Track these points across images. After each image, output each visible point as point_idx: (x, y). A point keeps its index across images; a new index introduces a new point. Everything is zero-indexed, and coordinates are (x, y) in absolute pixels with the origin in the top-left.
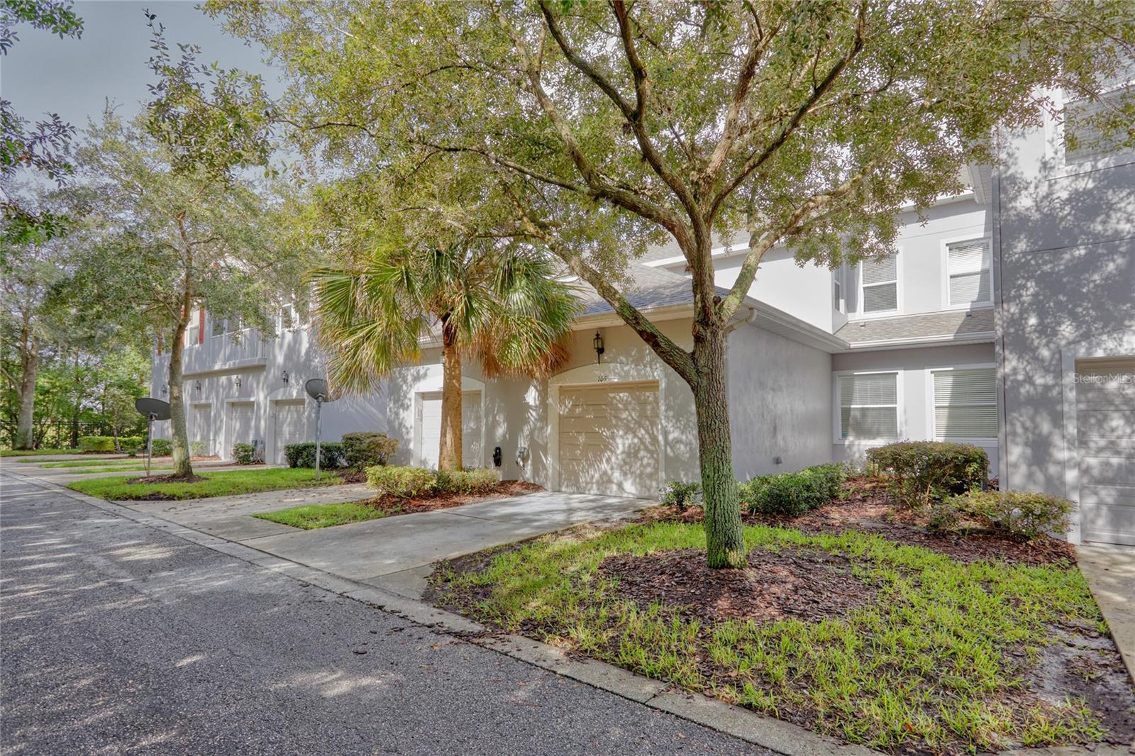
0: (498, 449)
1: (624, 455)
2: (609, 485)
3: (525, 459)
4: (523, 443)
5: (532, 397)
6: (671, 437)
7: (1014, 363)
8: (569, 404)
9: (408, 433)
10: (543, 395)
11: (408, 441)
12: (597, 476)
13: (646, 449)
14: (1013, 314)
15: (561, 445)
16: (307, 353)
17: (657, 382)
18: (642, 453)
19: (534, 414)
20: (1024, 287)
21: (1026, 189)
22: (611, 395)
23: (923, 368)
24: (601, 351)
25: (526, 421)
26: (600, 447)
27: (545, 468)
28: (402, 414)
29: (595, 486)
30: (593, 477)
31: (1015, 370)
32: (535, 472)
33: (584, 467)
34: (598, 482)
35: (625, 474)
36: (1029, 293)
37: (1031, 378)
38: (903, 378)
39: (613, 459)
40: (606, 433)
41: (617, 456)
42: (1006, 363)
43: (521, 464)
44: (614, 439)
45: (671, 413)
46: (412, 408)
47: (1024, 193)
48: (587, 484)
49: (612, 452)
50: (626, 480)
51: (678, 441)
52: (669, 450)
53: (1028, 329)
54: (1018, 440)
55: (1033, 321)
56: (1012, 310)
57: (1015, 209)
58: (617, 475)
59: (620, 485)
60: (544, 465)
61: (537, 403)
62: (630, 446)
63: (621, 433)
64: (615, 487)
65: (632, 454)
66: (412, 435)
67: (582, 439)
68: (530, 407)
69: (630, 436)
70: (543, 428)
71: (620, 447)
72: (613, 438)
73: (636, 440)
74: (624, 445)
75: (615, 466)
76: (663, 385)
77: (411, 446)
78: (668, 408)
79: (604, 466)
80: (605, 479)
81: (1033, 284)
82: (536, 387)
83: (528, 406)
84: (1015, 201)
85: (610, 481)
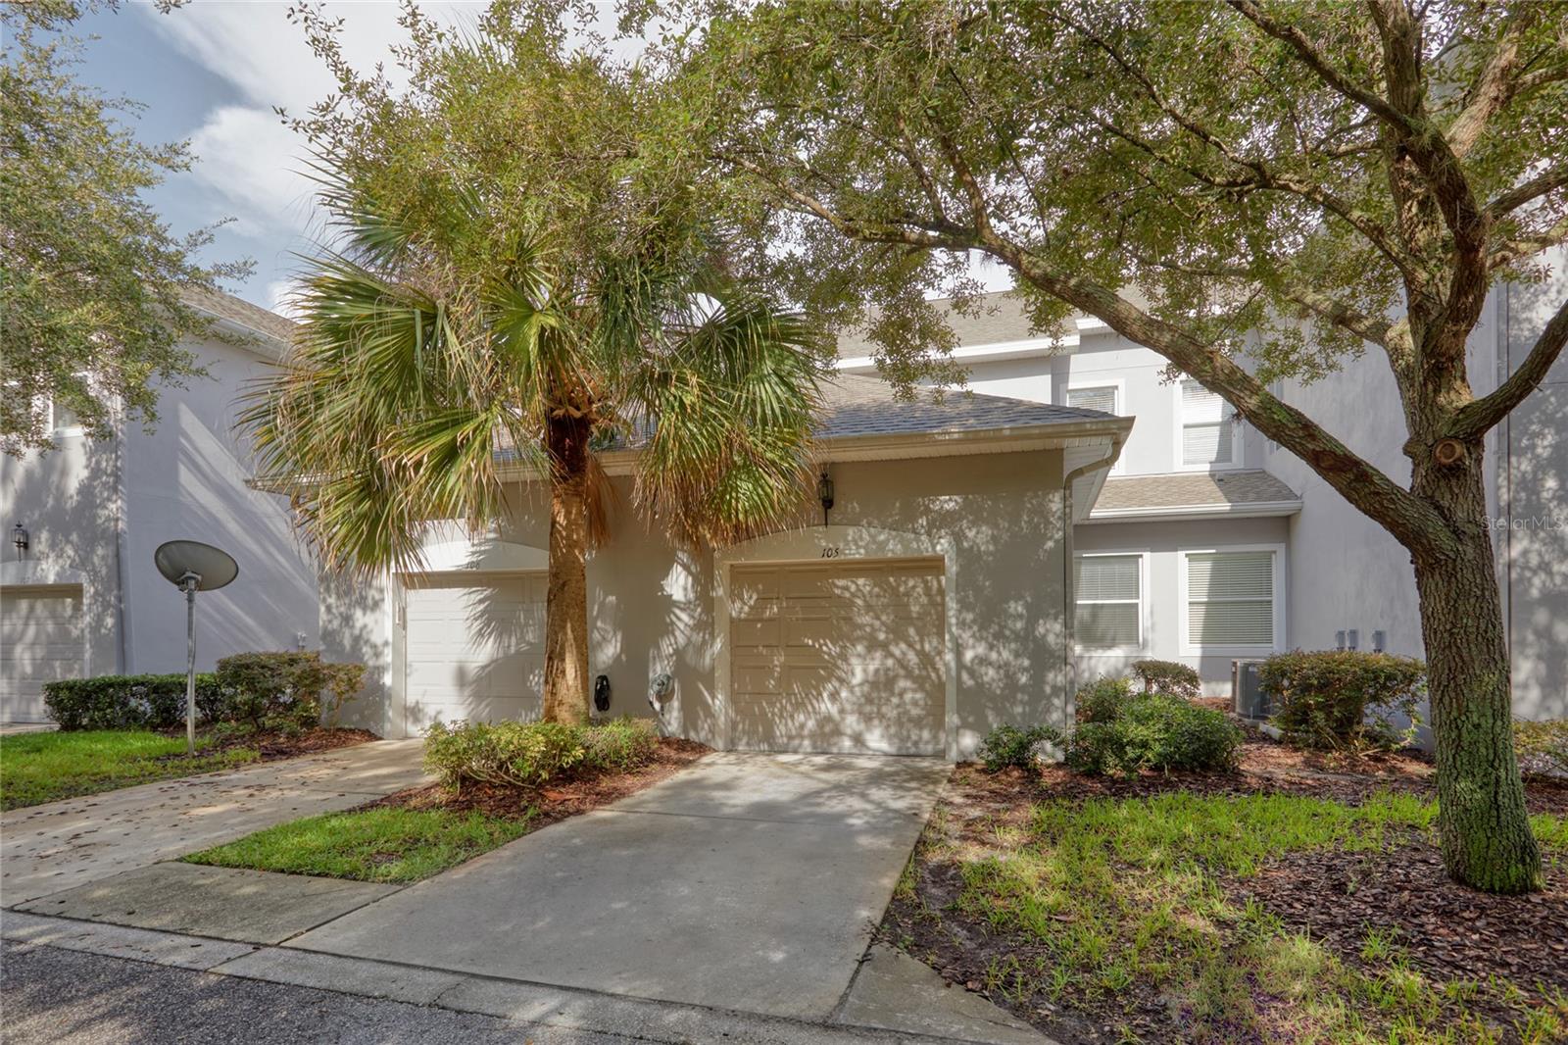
0: (603, 678)
1: (866, 688)
2: (834, 740)
3: (664, 696)
4: (659, 669)
5: (678, 584)
6: (969, 655)
7: (1525, 543)
8: (751, 598)
9: (377, 655)
10: (703, 581)
11: (380, 670)
12: (811, 724)
13: (909, 675)
14: (1524, 474)
15: (736, 671)
16: (86, 490)
17: (942, 559)
18: (902, 683)
19: (684, 616)
20: (1541, 435)
21: (1545, 293)
22: (841, 583)
23: (1176, 550)
24: (828, 503)
25: (668, 629)
26: (817, 673)
27: (709, 713)
28: (360, 618)
29: (806, 743)
30: (802, 726)
31: (1525, 553)
32: (689, 719)
33: (783, 708)
34: (812, 736)
35: (868, 719)
36: (1546, 443)
37: (1548, 564)
38: (1150, 562)
39: (844, 694)
40: (830, 648)
41: (851, 690)
42: (1514, 542)
43: (657, 706)
44: (846, 660)
45: (970, 617)
46: (388, 605)
47: (1542, 298)
48: (791, 738)
49: (841, 681)
50: (869, 729)
51: (983, 661)
52: (965, 676)
53: (1545, 495)
54: (1530, 651)
55: (1551, 483)
56: (1523, 467)
57: (1529, 321)
58: (852, 723)
59: (858, 739)
60: (707, 708)
61: (691, 596)
62: (877, 671)
63: (860, 648)
64: (847, 743)
65: (882, 684)
66: (388, 657)
67: (779, 660)
68: (675, 604)
69: (878, 654)
70: (704, 642)
71: (858, 671)
72: (844, 658)
73: (890, 662)
74: (865, 671)
75: (848, 707)
76: (952, 567)
77: (388, 679)
78: (964, 605)
79: (827, 706)
80: (827, 729)
81: (1553, 431)
82: (686, 567)
83: (669, 603)
84: (1530, 310)
85: (837, 732)
